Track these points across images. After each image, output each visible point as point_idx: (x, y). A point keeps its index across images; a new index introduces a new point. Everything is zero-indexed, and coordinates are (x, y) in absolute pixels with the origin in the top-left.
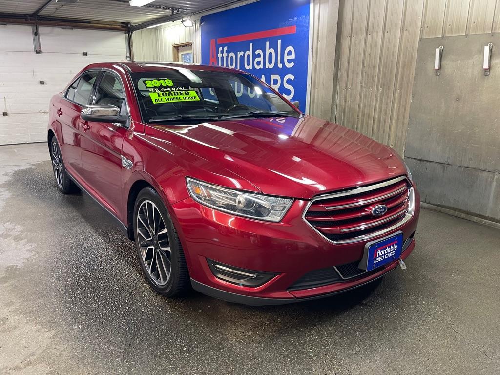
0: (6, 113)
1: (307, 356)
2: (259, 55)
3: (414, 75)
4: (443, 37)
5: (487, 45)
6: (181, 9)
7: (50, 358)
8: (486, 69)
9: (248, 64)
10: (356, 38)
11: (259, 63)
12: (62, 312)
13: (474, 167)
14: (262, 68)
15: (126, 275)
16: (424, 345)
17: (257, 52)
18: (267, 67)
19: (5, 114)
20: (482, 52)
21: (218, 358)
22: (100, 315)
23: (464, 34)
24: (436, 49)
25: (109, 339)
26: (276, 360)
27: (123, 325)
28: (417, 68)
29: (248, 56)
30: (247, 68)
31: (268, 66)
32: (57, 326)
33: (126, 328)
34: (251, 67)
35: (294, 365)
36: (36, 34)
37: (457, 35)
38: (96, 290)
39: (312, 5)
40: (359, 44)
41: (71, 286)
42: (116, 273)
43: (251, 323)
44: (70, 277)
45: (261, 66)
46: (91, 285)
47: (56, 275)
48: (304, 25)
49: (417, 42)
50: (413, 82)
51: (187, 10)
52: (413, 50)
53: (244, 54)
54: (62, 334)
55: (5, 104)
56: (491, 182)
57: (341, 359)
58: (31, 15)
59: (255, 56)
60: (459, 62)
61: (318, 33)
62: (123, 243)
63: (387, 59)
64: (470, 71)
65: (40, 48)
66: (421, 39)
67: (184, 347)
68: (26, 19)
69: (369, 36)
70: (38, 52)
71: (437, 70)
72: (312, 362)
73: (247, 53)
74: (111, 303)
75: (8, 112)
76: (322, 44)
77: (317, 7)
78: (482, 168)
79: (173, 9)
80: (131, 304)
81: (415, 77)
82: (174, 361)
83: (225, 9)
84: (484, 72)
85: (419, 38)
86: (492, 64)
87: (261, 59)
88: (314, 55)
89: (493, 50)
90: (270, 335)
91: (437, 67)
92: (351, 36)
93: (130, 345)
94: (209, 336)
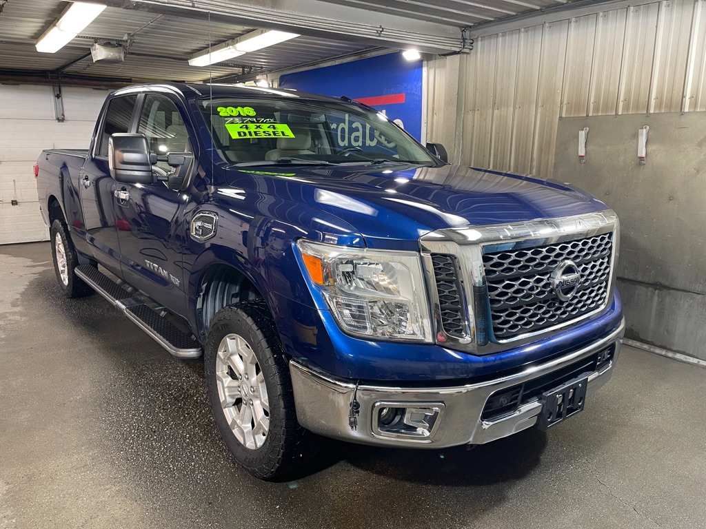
0: (16, 201)
1: (423, 513)
2: (357, 130)
3: (553, 160)
4: (587, 116)
5: (642, 128)
6: (254, 66)
7: (117, 520)
8: (641, 158)
9: (343, 140)
10: (481, 112)
11: (356, 139)
12: (124, 466)
13: (631, 277)
14: (361, 145)
15: (197, 419)
16: (563, 499)
17: (354, 126)
18: (367, 145)
19: (14, 203)
20: (636, 136)
21: (318, 517)
22: (170, 468)
23: (614, 114)
24: (580, 132)
25: (186, 497)
26: (387, 518)
27: (201, 480)
28: (557, 154)
29: (343, 130)
30: (342, 144)
31: (368, 142)
32: (119, 483)
33: (204, 483)
34: (346, 143)
35: (408, 523)
36: (58, 96)
37: (604, 114)
38: (161, 438)
39: (425, 70)
40: (485, 120)
41: (130, 432)
42: (184, 416)
43: (357, 475)
44: (126, 423)
45: (360, 143)
46: (155, 432)
47: (109, 420)
48: (416, 93)
49: (557, 121)
50: (552, 171)
51: (262, 68)
52: (551, 130)
53: (337, 127)
54: (127, 492)
55: (15, 189)
56: (652, 297)
57: (464, 517)
58: (52, 72)
59: (352, 130)
60: (608, 147)
61: (433, 104)
62: (189, 377)
63: (520, 140)
64: (622, 158)
65: (63, 115)
66: (561, 117)
67: (276, 505)
68: (46, 77)
69: (496, 112)
70: (61, 119)
71: (582, 156)
72: (430, 521)
73: (342, 125)
74: (183, 454)
75: (18, 201)
76: (439, 118)
77: (432, 72)
78: (640, 279)
79: (243, 67)
80: (207, 454)
81: (555, 163)
82: (266, 522)
83: (312, 68)
84: (639, 160)
85: (558, 116)
86: (649, 152)
87: (360, 134)
88: (429, 131)
89: (650, 134)
90: (379, 490)
91: (582, 152)
92: (474, 110)
93: (210, 503)
94: (305, 492)
